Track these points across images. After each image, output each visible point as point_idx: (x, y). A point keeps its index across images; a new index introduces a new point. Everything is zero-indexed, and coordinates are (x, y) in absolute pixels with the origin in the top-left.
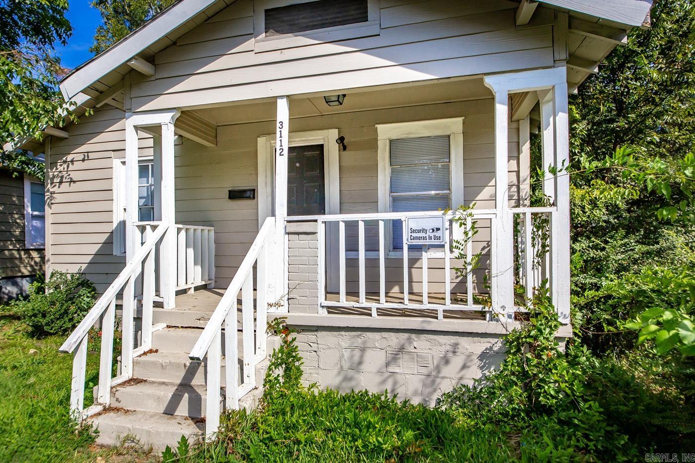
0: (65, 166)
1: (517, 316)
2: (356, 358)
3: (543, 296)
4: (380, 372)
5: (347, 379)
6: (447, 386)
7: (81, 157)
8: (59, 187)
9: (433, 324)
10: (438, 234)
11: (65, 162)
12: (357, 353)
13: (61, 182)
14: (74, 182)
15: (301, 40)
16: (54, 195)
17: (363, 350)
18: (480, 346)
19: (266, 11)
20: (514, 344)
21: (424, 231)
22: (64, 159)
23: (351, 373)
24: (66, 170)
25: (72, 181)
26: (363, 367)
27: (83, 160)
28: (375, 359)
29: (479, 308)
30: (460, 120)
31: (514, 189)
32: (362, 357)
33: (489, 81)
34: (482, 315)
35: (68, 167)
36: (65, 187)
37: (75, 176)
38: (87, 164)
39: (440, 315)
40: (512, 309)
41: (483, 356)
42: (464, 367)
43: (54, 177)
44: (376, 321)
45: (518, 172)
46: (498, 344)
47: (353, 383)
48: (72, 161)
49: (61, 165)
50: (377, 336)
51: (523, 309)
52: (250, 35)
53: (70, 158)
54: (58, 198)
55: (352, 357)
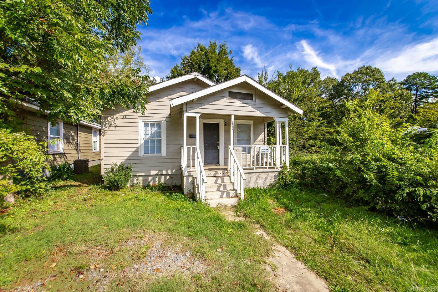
0: (113, 120)
1: (281, 167)
2: (249, 180)
3: (285, 163)
4: (254, 183)
5: (247, 185)
6: (268, 184)
7: (122, 117)
8: (109, 128)
9: (265, 170)
10: (268, 150)
11: (112, 118)
12: (249, 179)
13: (110, 126)
14: (118, 127)
15: (237, 101)
16: (106, 132)
17: (251, 178)
18: (274, 174)
19: (229, 92)
20: (280, 173)
21: (265, 150)
22: (112, 117)
23: (248, 184)
24: (113, 121)
25: (116, 126)
26: (251, 182)
27: (123, 118)
28: (253, 180)
29: (274, 166)
30: (253, 121)
31: (264, 139)
32: (250, 180)
33: (275, 119)
34: (274, 168)
35: (114, 120)
36: (112, 128)
37: (118, 124)
38: (125, 120)
39: (267, 168)
40: (280, 166)
41: (274, 176)
42: (271, 179)
43: (106, 124)
44: (255, 171)
45: (264, 135)
46: (277, 173)
47: (248, 186)
48: (117, 118)
49: (110, 119)
50: (254, 174)
51: (282, 166)
52: (225, 97)
53: (115, 117)
54: (108, 133)
55: (248, 180)
